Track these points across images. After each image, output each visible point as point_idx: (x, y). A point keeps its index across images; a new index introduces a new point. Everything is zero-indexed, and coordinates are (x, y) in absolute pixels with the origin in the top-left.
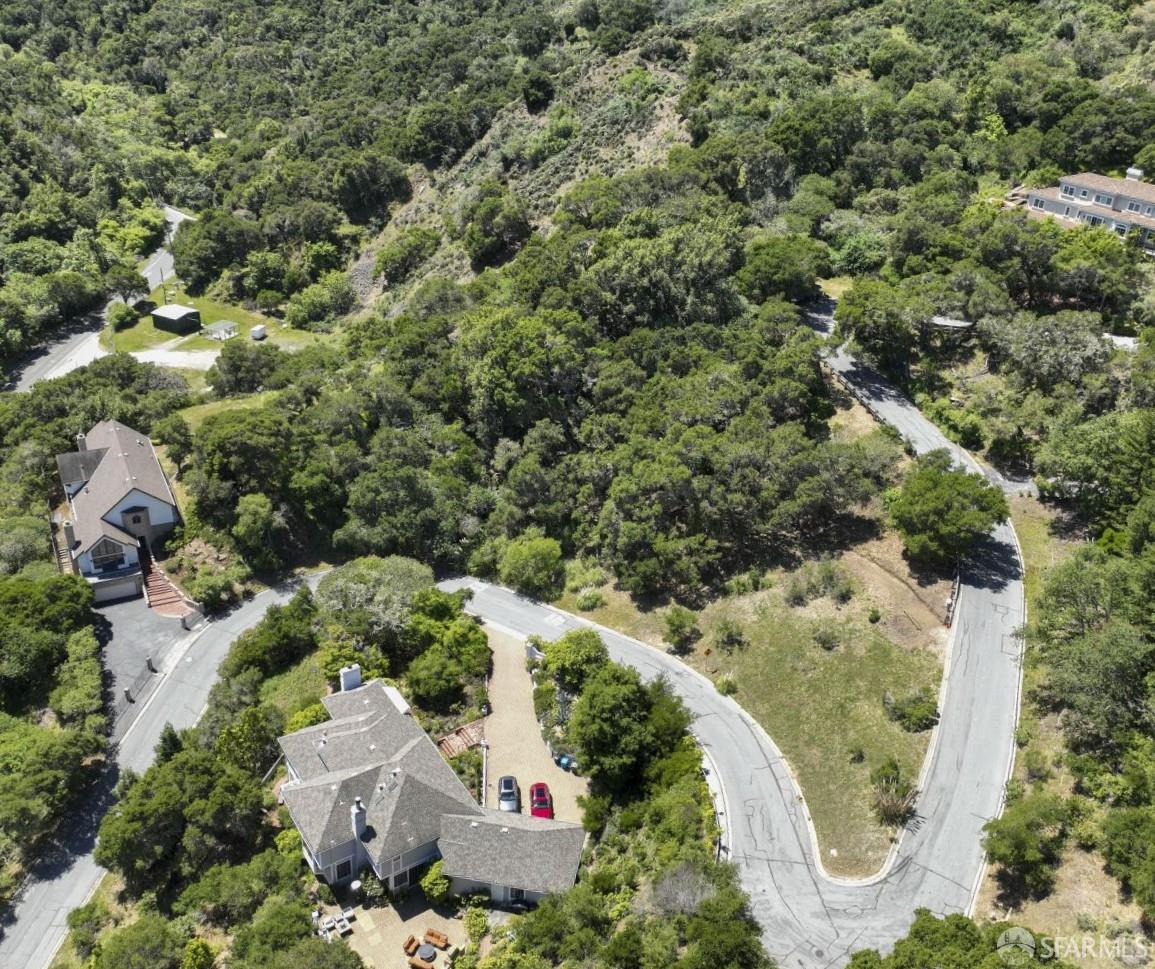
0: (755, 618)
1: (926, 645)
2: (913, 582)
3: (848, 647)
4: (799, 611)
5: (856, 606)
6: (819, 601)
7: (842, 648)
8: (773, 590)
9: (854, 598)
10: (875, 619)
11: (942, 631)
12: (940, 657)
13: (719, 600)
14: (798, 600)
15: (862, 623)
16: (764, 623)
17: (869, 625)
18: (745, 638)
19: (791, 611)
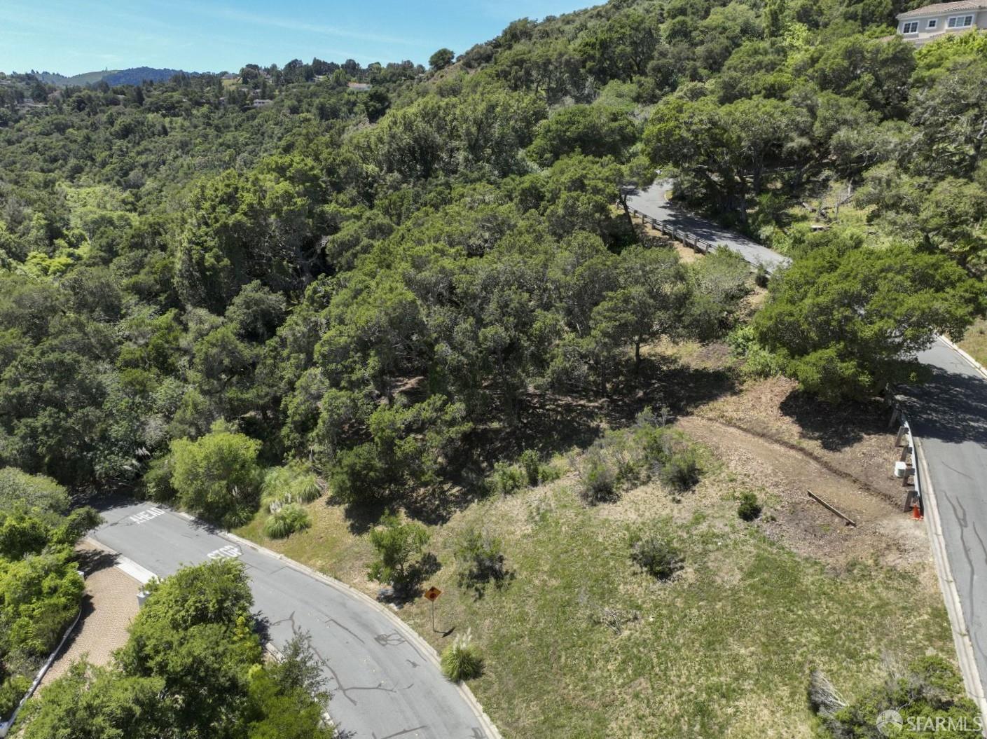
0: (528, 529)
1: (878, 555)
2: (814, 445)
3: (703, 570)
4: (606, 511)
5: (708, 492)
6: (640, 492)
7: (689, 573)
8: (563, 482)
9: (705, 481)
10: (750, 512)
11: (906, 524)
12: (924, 577)
13: (474, 505)
14: (602, 492)
15: (726, 521)
16: (542, 536)
17: (740, 523)
18: (509, 565)
19: (591, 511)
